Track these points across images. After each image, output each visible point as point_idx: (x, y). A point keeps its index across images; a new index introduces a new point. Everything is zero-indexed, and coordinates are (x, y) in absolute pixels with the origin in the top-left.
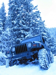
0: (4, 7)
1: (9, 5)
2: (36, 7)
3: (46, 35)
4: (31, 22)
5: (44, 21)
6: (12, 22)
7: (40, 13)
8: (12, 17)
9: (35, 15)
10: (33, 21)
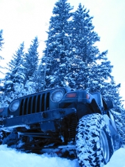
0: (37, 47)
1: (47, 45)
2: (104, 53)
3: (120, 117)
4: (89, 83)
5: (119, 86)
6: (47, 77)
7: (112, 67)
8: (48, 68)
9: (99, 69)
10: (94, 82)
